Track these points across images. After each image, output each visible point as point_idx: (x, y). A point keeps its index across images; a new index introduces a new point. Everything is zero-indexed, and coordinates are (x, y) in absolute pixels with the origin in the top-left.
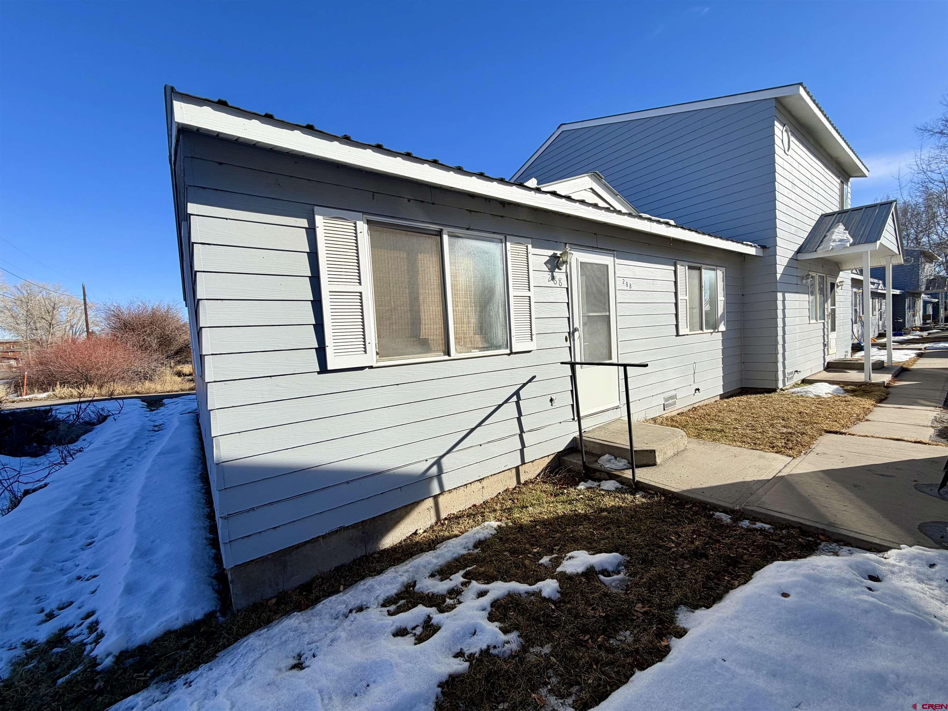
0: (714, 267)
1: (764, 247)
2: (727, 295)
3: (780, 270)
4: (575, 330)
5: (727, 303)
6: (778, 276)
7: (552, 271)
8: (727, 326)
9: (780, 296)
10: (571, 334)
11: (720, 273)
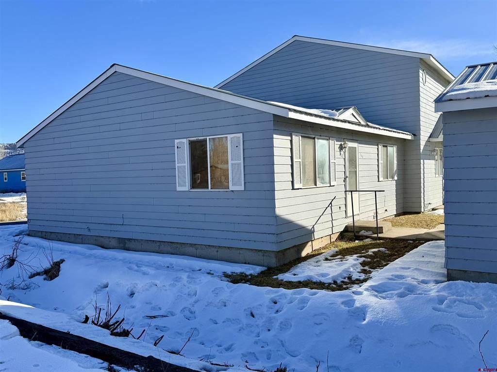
0: (392, 145)
1: (414, 135)
2: (398, 161)
3: (422, 147)
4: (347, 177)
5: (398, 165)
6: (421, 151)
7: (340, 151)
8: (398, 177)
9: (422, 161)
10: (345, 179)
11: (395, 148)
